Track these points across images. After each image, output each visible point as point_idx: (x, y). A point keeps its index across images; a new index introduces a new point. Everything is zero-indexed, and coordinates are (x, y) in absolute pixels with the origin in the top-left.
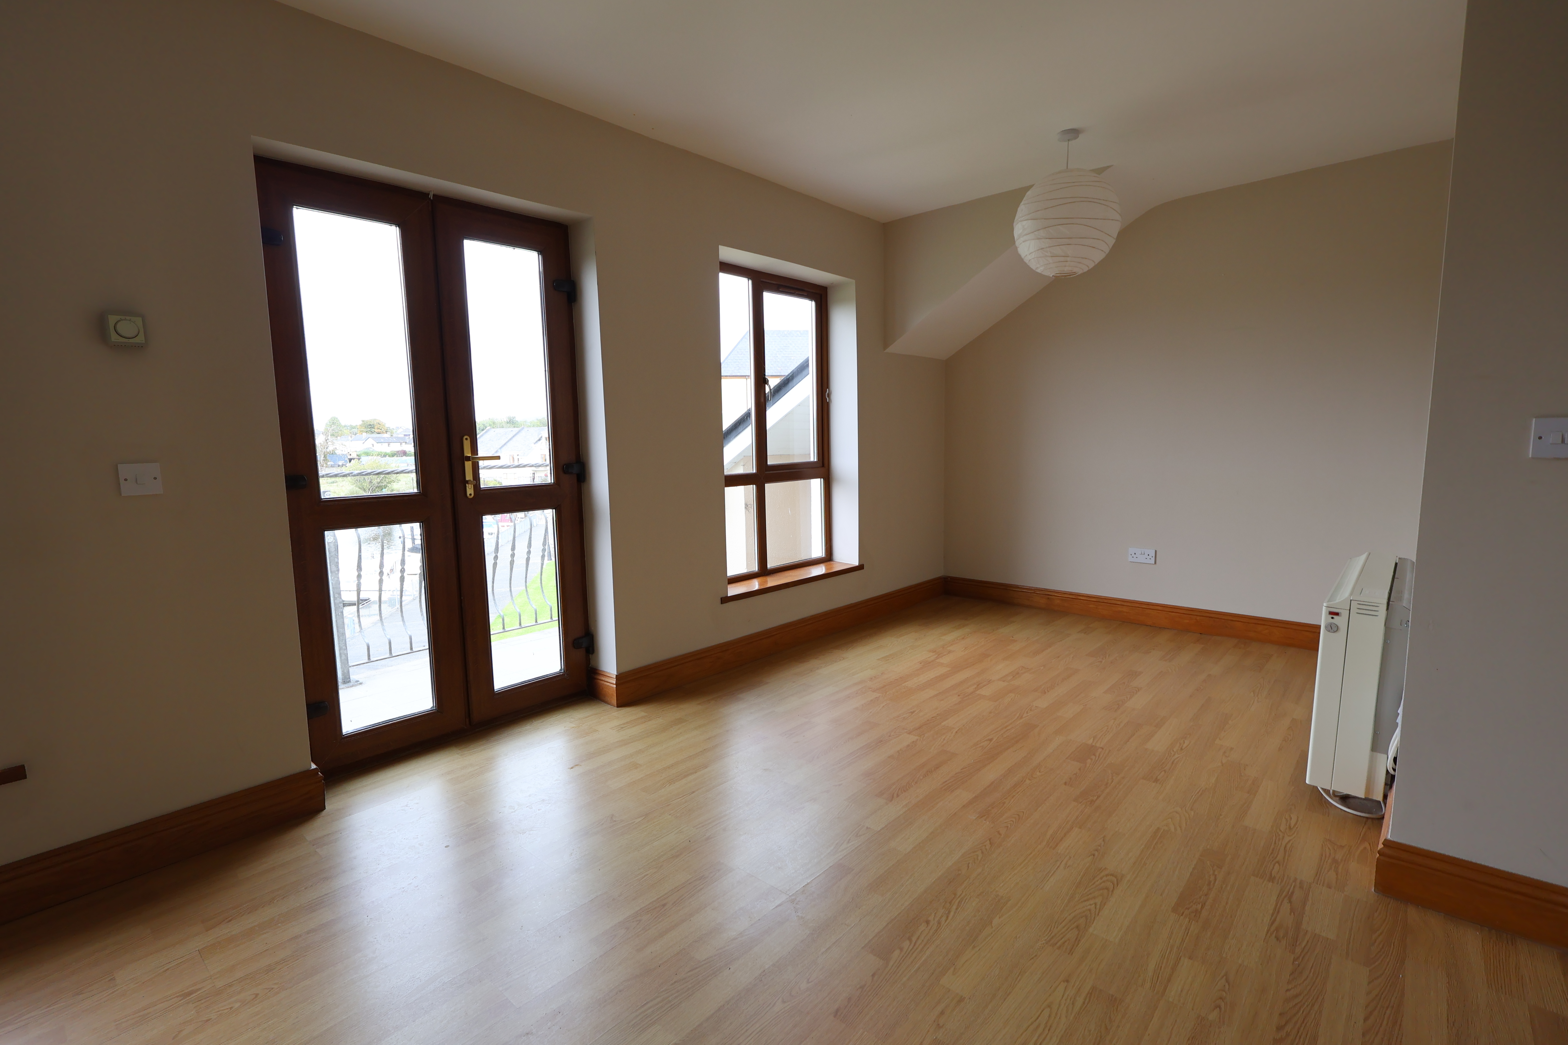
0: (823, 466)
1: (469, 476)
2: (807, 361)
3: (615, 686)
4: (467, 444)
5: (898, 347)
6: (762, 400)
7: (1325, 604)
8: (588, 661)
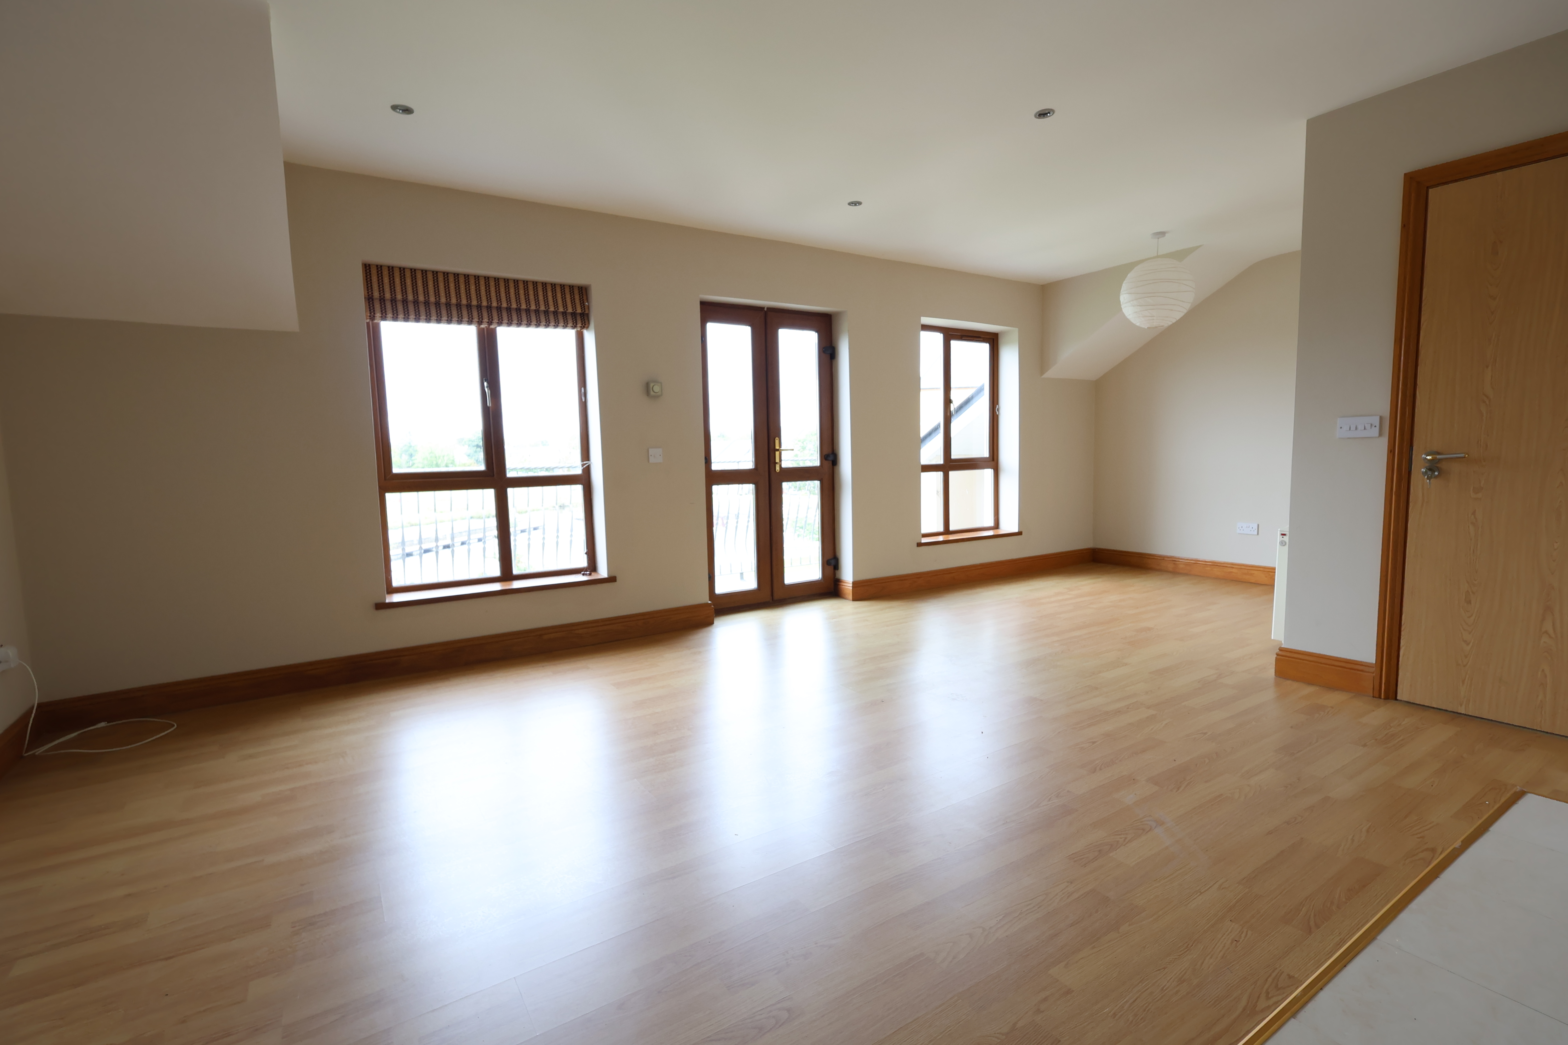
0: (993, 460)
1: (777, 460)
2: (983, 386)
3: (851, 588)
4: (777, 442)
5: (1051, 373)
6: (949, 414)
7: (1279, 529)
8: (835, 574)
